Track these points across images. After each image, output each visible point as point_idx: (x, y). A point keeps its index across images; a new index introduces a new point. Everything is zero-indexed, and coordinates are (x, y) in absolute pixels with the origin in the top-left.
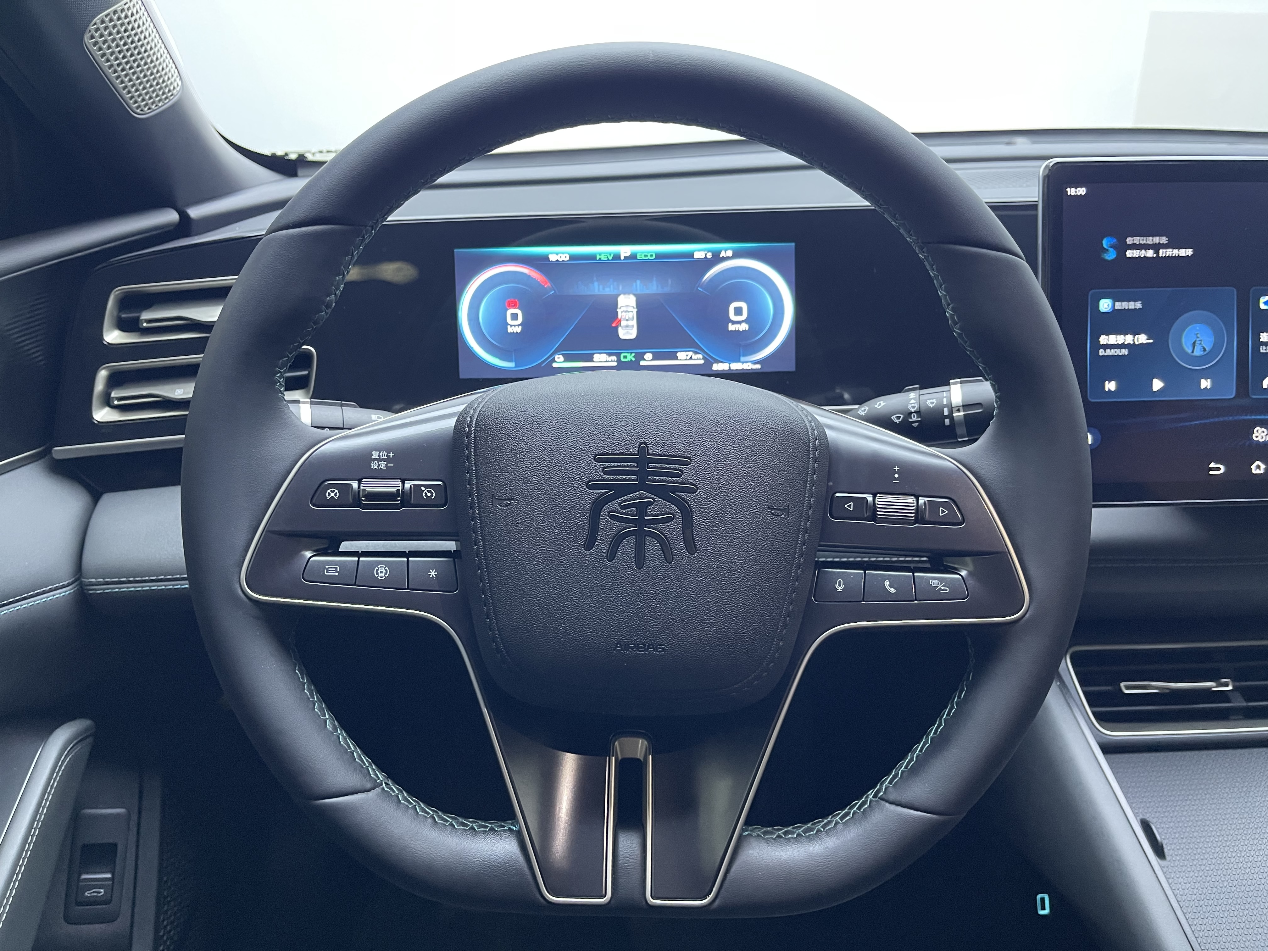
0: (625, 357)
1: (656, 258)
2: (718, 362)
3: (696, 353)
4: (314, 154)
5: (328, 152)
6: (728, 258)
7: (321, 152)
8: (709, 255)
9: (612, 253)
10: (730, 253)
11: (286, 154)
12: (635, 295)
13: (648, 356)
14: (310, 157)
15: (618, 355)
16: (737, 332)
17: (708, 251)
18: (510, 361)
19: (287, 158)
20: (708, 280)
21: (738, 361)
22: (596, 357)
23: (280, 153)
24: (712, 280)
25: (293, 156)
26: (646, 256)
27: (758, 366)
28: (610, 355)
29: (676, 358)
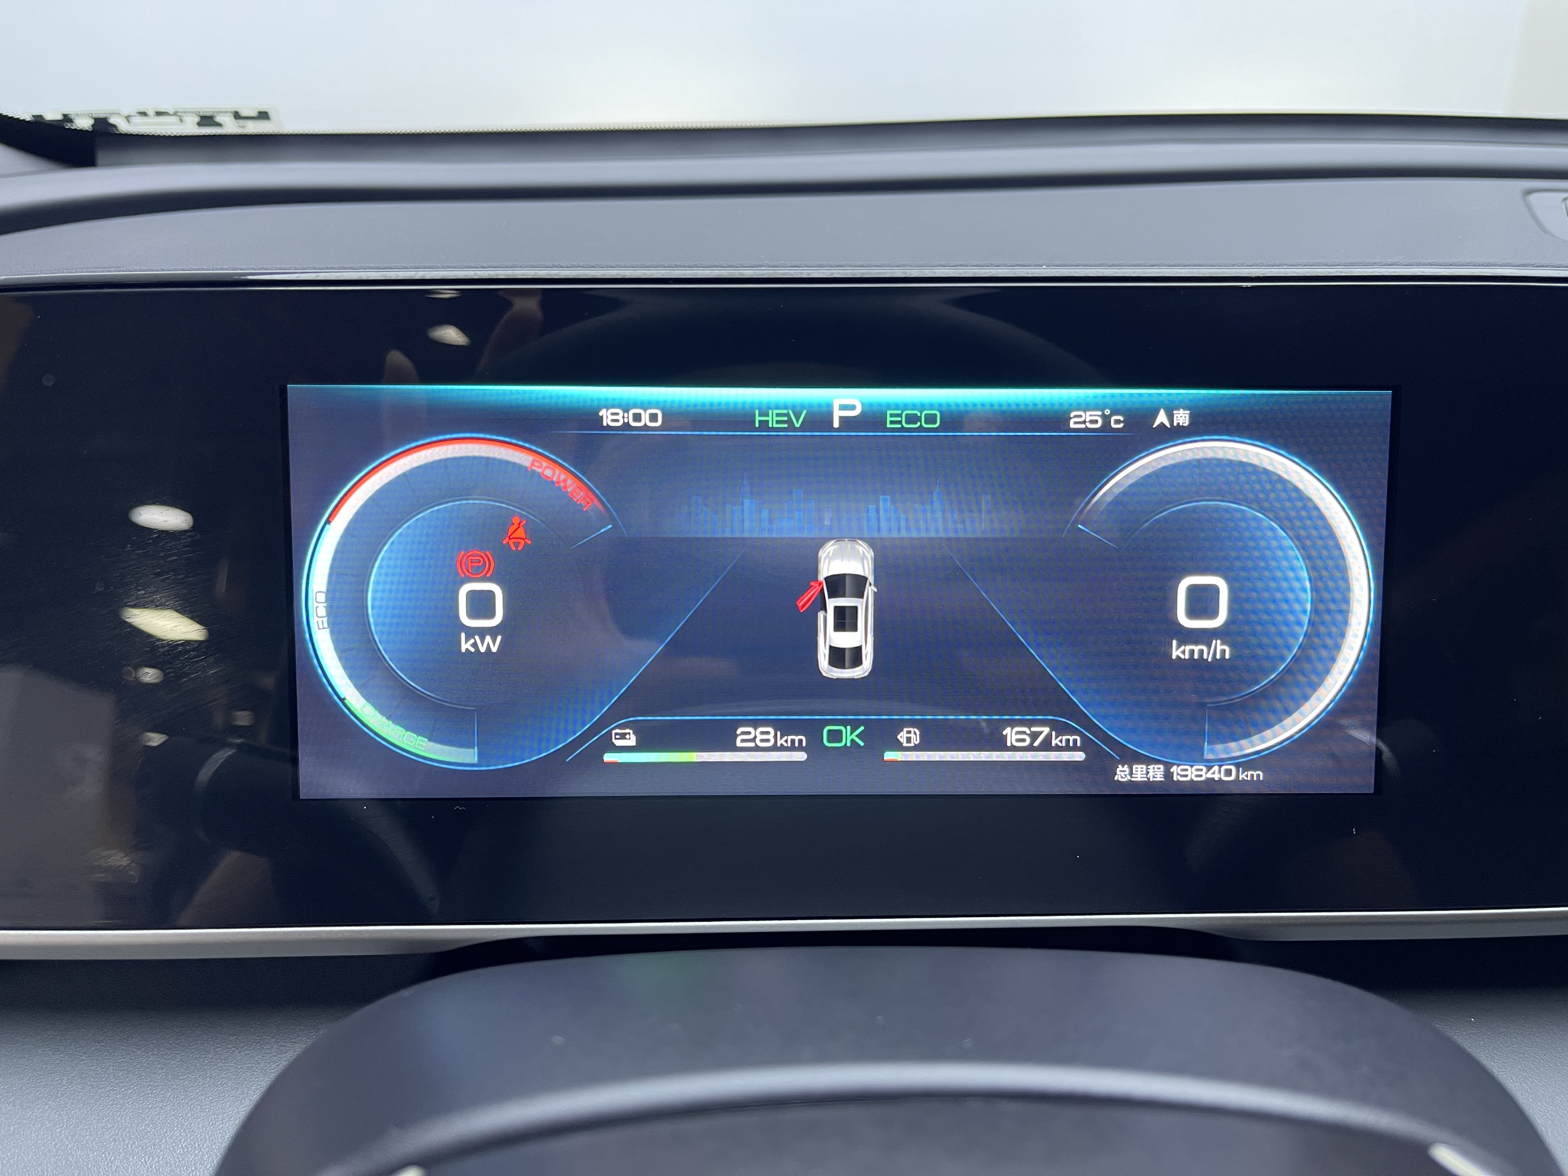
0: (836, 736)
1: (944, 427)
2: (1133, 758)
3: (1062, 729)
4: (128, 118)
5: (159, 114)
6: (1174, 434)
7: (144, 114)
8: (1117, 422)
9: (803, 407)
10: (1182, 418)
11: (67, 118)
12: (872, 543)
13: (909, 735)
14: (124, 127)
15: (813, 730)
16: (1196, 665)
17: (1115, 412)
18: (469, 745)
19: (68, 126)
20: (1109, 499)
21: (1194, 756)
22: (744, 734)
23: (52, 115)
24: (1120, 500)
25: (84, 123)
26: (911, 419)
27: (1258, 774)
28: (784, 728)
29: (1001, 744)
